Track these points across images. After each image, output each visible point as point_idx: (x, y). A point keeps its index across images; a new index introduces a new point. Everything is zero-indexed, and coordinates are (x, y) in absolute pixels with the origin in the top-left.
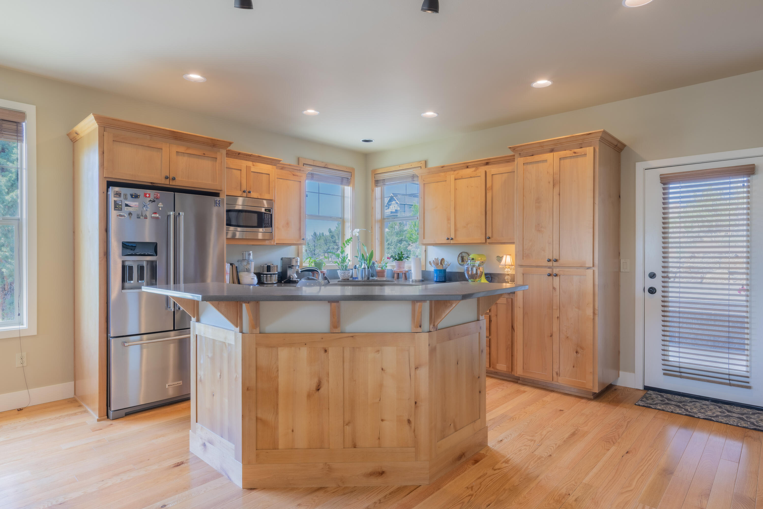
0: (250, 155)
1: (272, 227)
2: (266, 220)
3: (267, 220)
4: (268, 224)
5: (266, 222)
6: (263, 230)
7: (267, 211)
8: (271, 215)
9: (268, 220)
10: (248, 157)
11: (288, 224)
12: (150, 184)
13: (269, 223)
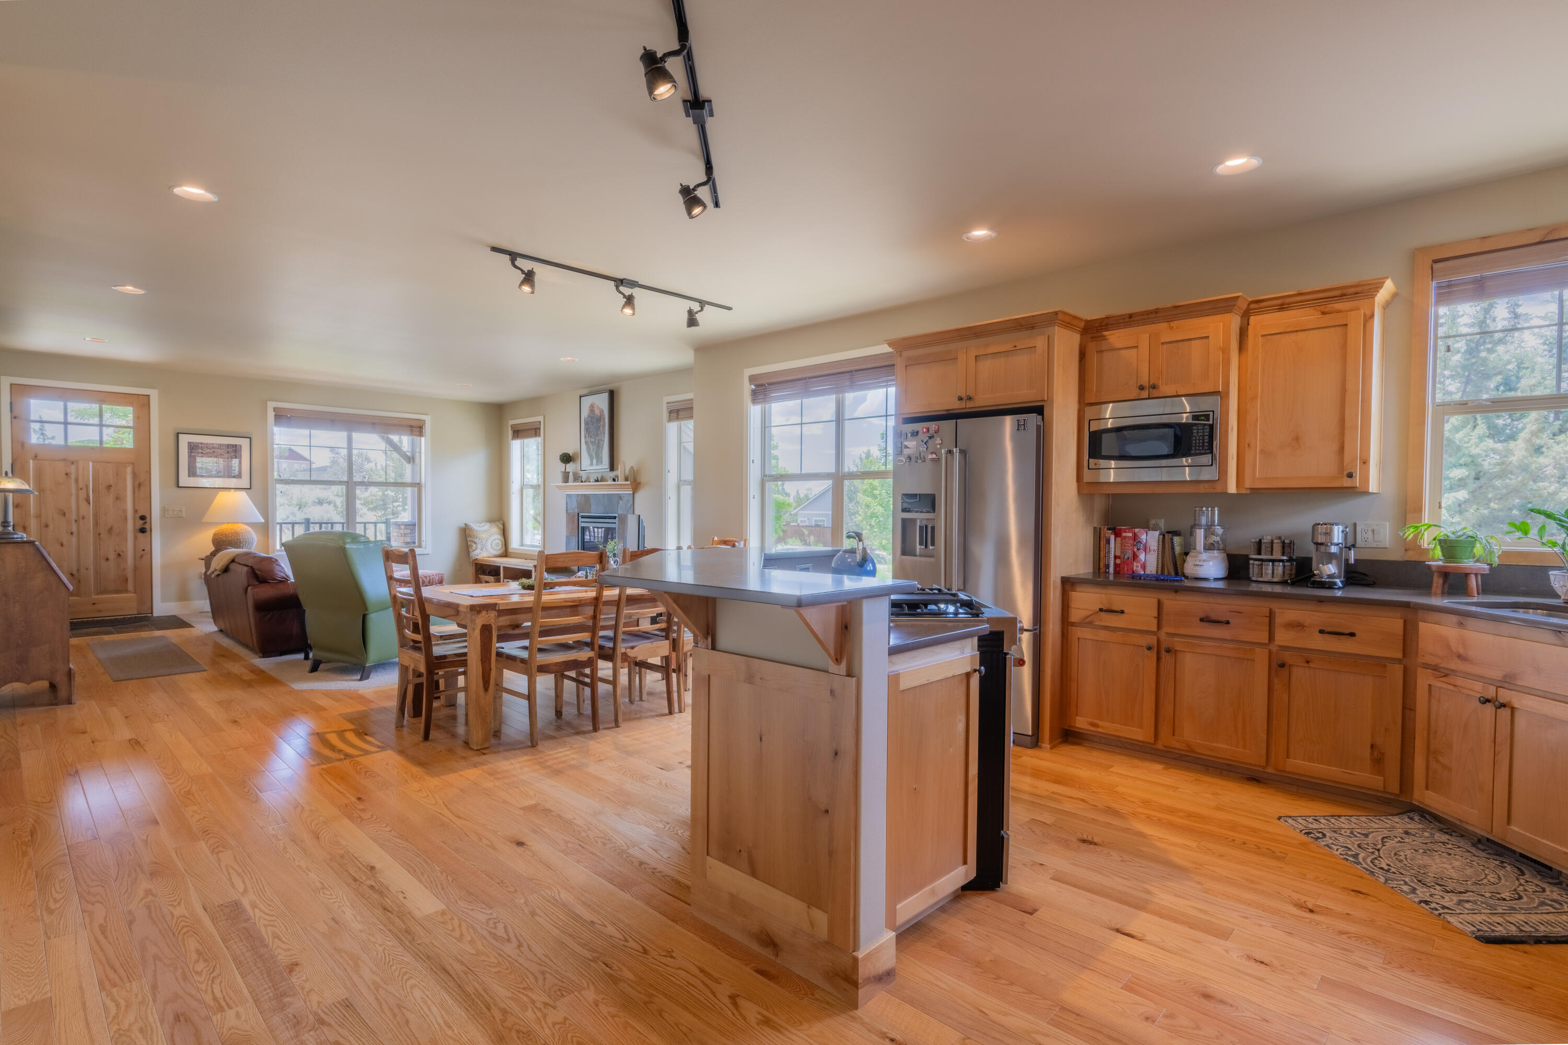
0: (1156, 311)
1: (1212, 452)
2: (1196, 440)
3: (1199, 440)
4: (1201, 448)
5: (1196, 443)
6: (1187, 461)
7: (1203, 418)
8: (1211, 427)
9: (1203, 437)
10: (1153, 316)
11: (1297, 439)
12: (945, 413)
13: (1206, 444)
